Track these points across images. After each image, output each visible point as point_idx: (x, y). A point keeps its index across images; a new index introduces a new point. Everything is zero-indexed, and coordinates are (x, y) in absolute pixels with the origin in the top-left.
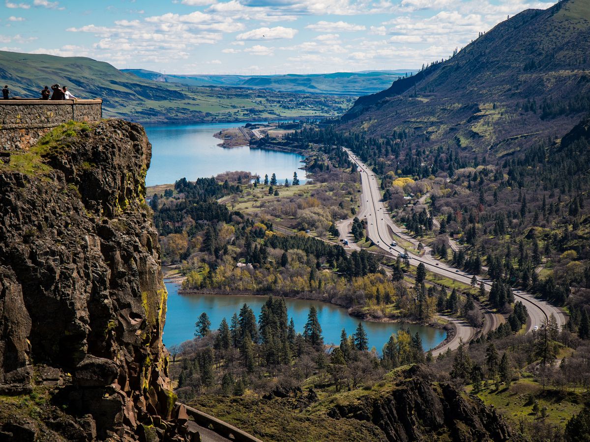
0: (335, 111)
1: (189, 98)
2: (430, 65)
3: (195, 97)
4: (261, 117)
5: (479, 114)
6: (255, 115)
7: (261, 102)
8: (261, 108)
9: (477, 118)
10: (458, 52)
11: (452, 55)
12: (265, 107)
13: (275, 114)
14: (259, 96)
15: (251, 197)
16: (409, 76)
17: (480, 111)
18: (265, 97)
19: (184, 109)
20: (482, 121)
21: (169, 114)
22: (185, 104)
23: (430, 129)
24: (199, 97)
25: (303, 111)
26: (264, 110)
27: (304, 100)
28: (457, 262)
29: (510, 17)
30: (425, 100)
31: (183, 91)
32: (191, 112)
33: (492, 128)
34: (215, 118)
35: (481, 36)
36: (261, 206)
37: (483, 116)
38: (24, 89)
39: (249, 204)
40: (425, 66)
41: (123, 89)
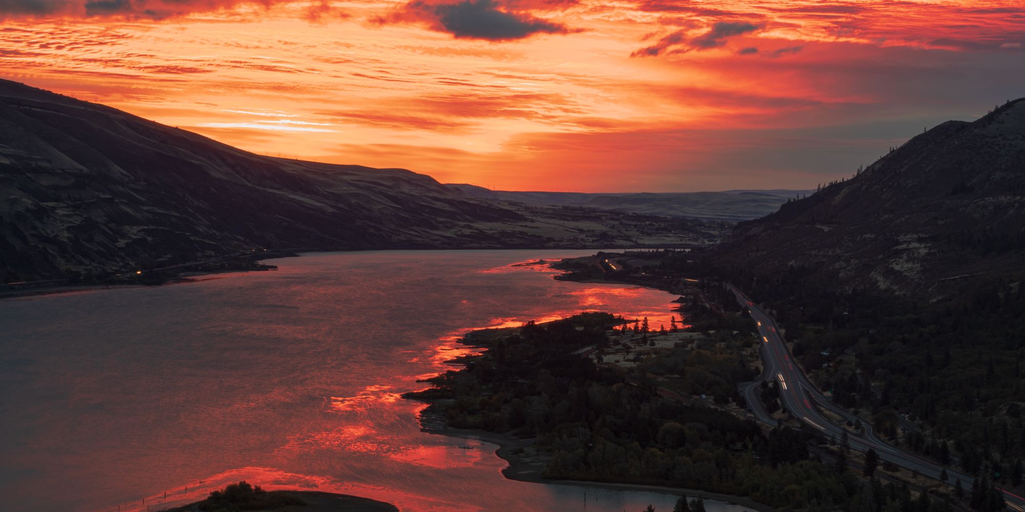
0: (704, 238)
1: (526, 220)
2: (827, 185)
3: (534, 218)
4: (614, 243)
5: (900, 247)
6: (606, 241)
7: (614, 226)
8: (615, 233)
9: (898, 254)
10: (863, 170)
11: (856, 174)
12: (619, 231)
13: (632, 241)
14: (613, 219)
15: (620, 347)
16: (801, 197)
17: (900, 244)
18: (618, 220)
19: (521, 233)
20: (905, 256)
21: (502, 239)
22: (522, 226)
23: (837, 265)
24: (539, 219)
25: (666, 238)
26: (618, 236)
27: (666, 224)
28: (915, 444)
29: (928, 130)
30: (826, 229)
31: (518, 210)
32: (529, 236)
33: (919, 265)
34: (558, 244)
35: (892, 152)
36: (635, 360)
37: (905, 250)
38: (332, 206)
39: (619, 357)
40: (822, 187)
41: (447, 207)
